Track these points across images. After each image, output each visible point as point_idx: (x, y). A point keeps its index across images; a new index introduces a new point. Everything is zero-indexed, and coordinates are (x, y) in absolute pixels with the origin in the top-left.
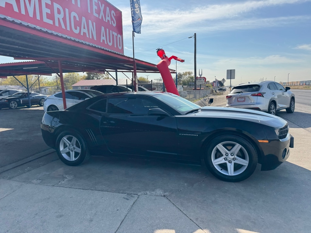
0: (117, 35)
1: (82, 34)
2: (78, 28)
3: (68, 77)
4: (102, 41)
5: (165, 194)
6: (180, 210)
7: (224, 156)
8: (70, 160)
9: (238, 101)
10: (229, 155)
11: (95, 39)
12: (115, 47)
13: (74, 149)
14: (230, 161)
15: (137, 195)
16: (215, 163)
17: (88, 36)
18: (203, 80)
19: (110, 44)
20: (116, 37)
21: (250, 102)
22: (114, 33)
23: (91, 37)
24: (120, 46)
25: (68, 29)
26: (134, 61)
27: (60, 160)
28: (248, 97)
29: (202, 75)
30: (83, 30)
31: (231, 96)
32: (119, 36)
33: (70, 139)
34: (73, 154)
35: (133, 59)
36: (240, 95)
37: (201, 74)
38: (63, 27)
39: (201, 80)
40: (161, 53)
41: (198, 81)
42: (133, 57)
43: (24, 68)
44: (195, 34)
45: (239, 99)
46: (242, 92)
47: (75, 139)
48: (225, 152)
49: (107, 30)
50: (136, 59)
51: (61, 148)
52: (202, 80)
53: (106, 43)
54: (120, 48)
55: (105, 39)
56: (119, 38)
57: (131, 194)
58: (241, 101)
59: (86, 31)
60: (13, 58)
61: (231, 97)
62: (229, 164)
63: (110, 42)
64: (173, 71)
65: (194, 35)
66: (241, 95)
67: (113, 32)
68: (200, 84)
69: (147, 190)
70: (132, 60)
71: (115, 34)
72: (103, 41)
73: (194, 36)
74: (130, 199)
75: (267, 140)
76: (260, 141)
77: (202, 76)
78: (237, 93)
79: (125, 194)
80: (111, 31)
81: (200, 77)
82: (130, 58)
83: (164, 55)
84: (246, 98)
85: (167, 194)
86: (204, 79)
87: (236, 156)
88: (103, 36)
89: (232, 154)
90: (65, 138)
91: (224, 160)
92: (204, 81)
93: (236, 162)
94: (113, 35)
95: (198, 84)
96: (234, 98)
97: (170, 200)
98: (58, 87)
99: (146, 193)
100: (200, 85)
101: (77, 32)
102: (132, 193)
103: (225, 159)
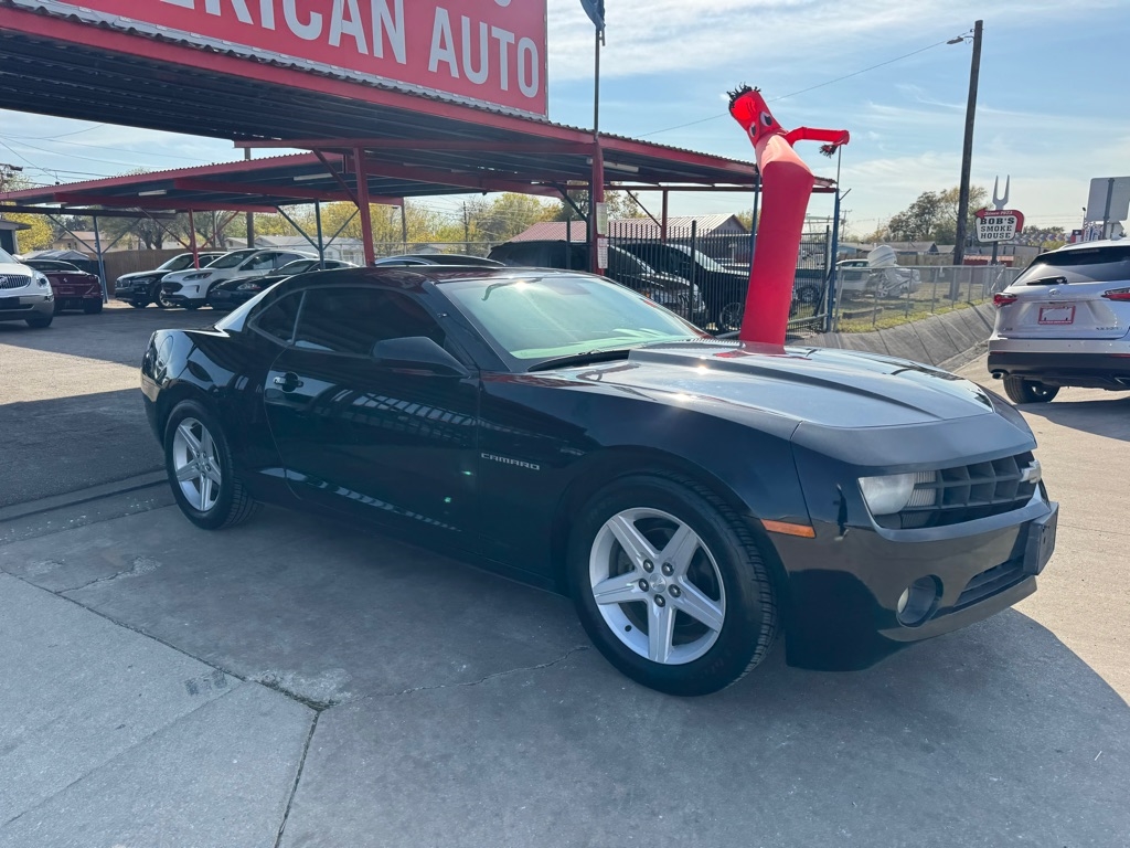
0: (517, 40)
1: (334, 40)
2: (316, 18)
3: (503, 213)
4: (433, 67)
5: (338, 696)
6: (297, 781)
7: (640, 572)
8: (198, 508)
9: (1041, 320)
10: (658, 569)
11: (401, 57)
12: (504, 86)
13: (210, 470)
14: (661, 597)
15: (243, 679)
16: (602, 594)
17: (362, 48)
18: (1011, 221)
19: (479, 78)
20: (512, 49)
21: (1094, 328)
22: (497, 32)
23: (379, 52)
24: (529, 83)
25: (268, 22)
26: (595, 144)
27: (177, 506)
28: (1089, 302)
29: (1005, 200)
30: (338, 27)
31: (1014, 295)
32: (526, 43)
33: (197, 432)
34: (207, 486)
35: (593, 133)
36: (1053, 293)
37: (1001, 196)
38: (244, 15)
39: (1000, 221)
40: (748, 109)
41: (987, 225)
42: (590, 127)
43: (296, 179)
44: (979, 25)
45: (1045, 312)
46: (1065, 282)
47: (208, 436)
48: (642, 553)
49: (466, 21)
50: (601, 135)
51: (180, 462)
52: (1005, 223)
53: (455, 73)
54: (531, 92)
55: (449, 55)
56: (528, 52)
57: (229, 672)
58: (1053, 323)
59: (355, 28)
60: (231, 143)
61: (1013, 298)
62: (654, 609)
63: (476, 68)
64: (827, 184)
65: (973, 27)
66: (1058, 292)
67: (493, 28)
68: (993, 239)
69: (296, 667)
70: (589, 140)
71: (505, 37)
72: (443, 65)
73: (973, 34)
74: (201, 691)
75: (810, 524)
76: (771, 525)
77: (1006, 208)
78: (1043, 282)
79: (210, 670)
80: (483, 27)
81: (999, 212)
82: (575, 130)
83: (764, 114)
84: (1078, 307)
85: (346, 698)
86: (1015, 220)
87: (682, 581)
88: (443, 45)
89: (668, 565)
90: (186, 428)
91: (636, 589)
92: (1014, 226)
93: (681, 603)
94: (494, 44)
95: (987, 240)
96: (1026, 306)
97: (317, 727)
98: (468, 246)
99: (278, 679)
100: (996, 243)
101: (310, 32)
102: (239, 668)
103: (641, 586)
